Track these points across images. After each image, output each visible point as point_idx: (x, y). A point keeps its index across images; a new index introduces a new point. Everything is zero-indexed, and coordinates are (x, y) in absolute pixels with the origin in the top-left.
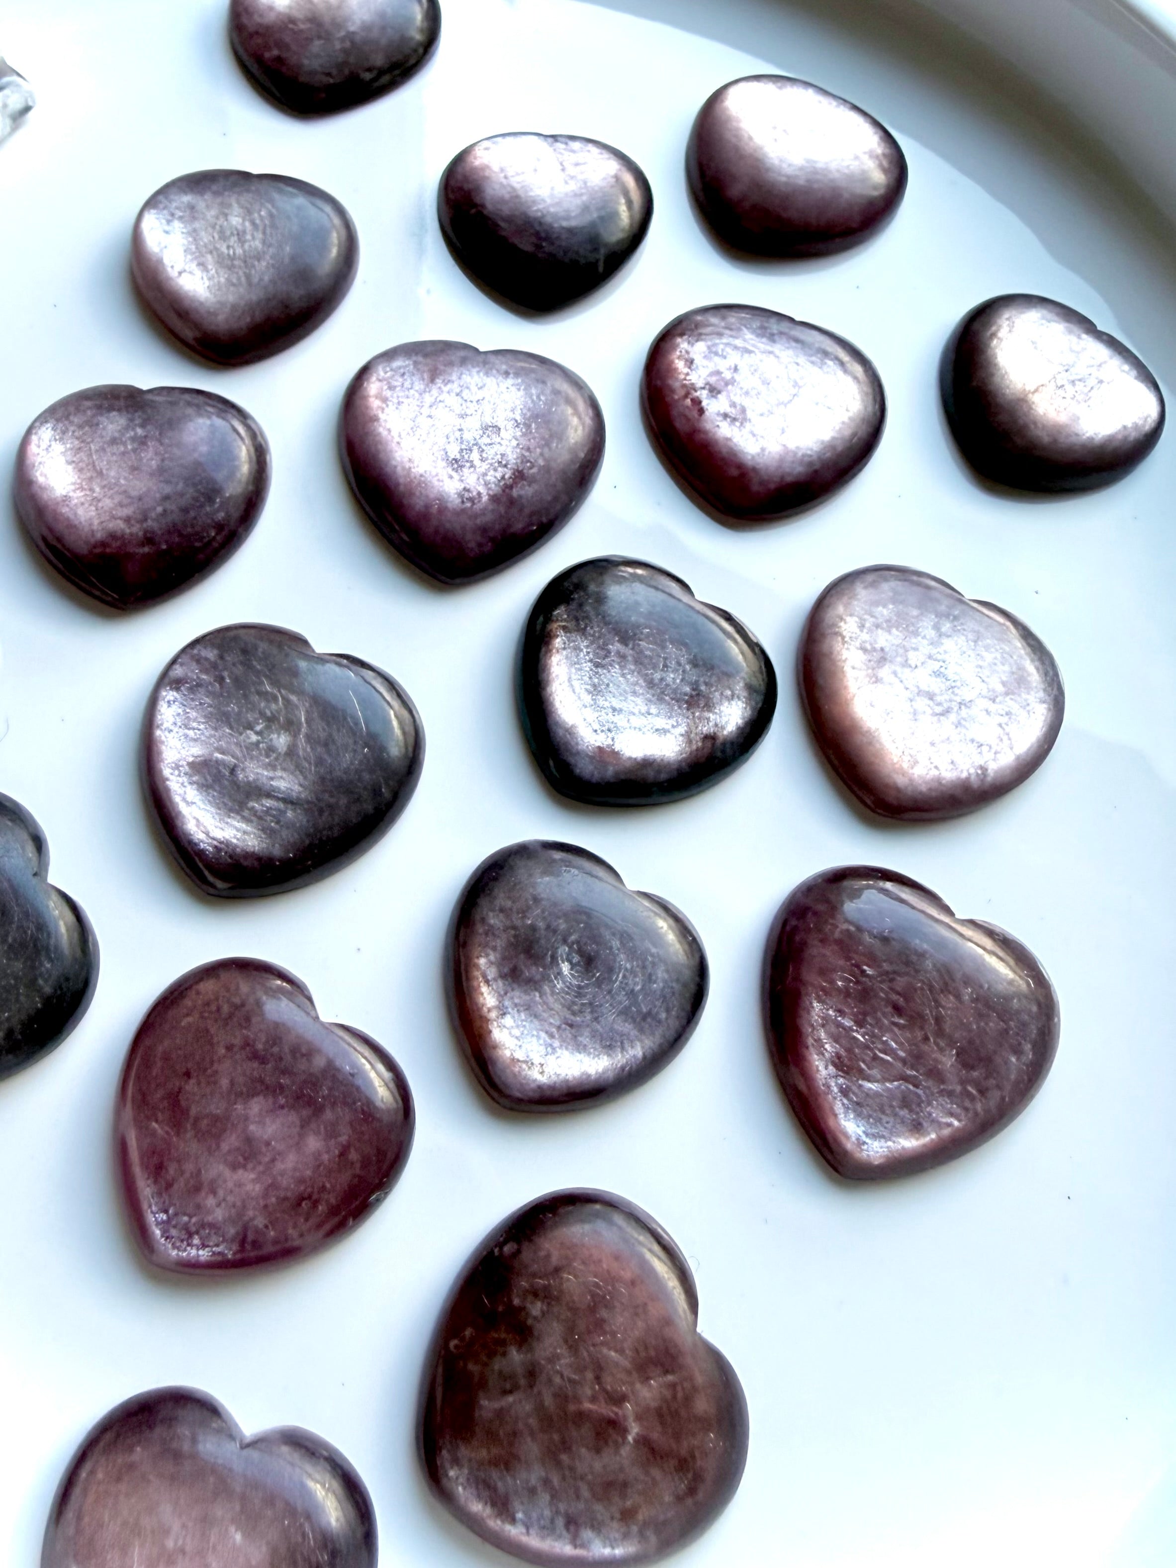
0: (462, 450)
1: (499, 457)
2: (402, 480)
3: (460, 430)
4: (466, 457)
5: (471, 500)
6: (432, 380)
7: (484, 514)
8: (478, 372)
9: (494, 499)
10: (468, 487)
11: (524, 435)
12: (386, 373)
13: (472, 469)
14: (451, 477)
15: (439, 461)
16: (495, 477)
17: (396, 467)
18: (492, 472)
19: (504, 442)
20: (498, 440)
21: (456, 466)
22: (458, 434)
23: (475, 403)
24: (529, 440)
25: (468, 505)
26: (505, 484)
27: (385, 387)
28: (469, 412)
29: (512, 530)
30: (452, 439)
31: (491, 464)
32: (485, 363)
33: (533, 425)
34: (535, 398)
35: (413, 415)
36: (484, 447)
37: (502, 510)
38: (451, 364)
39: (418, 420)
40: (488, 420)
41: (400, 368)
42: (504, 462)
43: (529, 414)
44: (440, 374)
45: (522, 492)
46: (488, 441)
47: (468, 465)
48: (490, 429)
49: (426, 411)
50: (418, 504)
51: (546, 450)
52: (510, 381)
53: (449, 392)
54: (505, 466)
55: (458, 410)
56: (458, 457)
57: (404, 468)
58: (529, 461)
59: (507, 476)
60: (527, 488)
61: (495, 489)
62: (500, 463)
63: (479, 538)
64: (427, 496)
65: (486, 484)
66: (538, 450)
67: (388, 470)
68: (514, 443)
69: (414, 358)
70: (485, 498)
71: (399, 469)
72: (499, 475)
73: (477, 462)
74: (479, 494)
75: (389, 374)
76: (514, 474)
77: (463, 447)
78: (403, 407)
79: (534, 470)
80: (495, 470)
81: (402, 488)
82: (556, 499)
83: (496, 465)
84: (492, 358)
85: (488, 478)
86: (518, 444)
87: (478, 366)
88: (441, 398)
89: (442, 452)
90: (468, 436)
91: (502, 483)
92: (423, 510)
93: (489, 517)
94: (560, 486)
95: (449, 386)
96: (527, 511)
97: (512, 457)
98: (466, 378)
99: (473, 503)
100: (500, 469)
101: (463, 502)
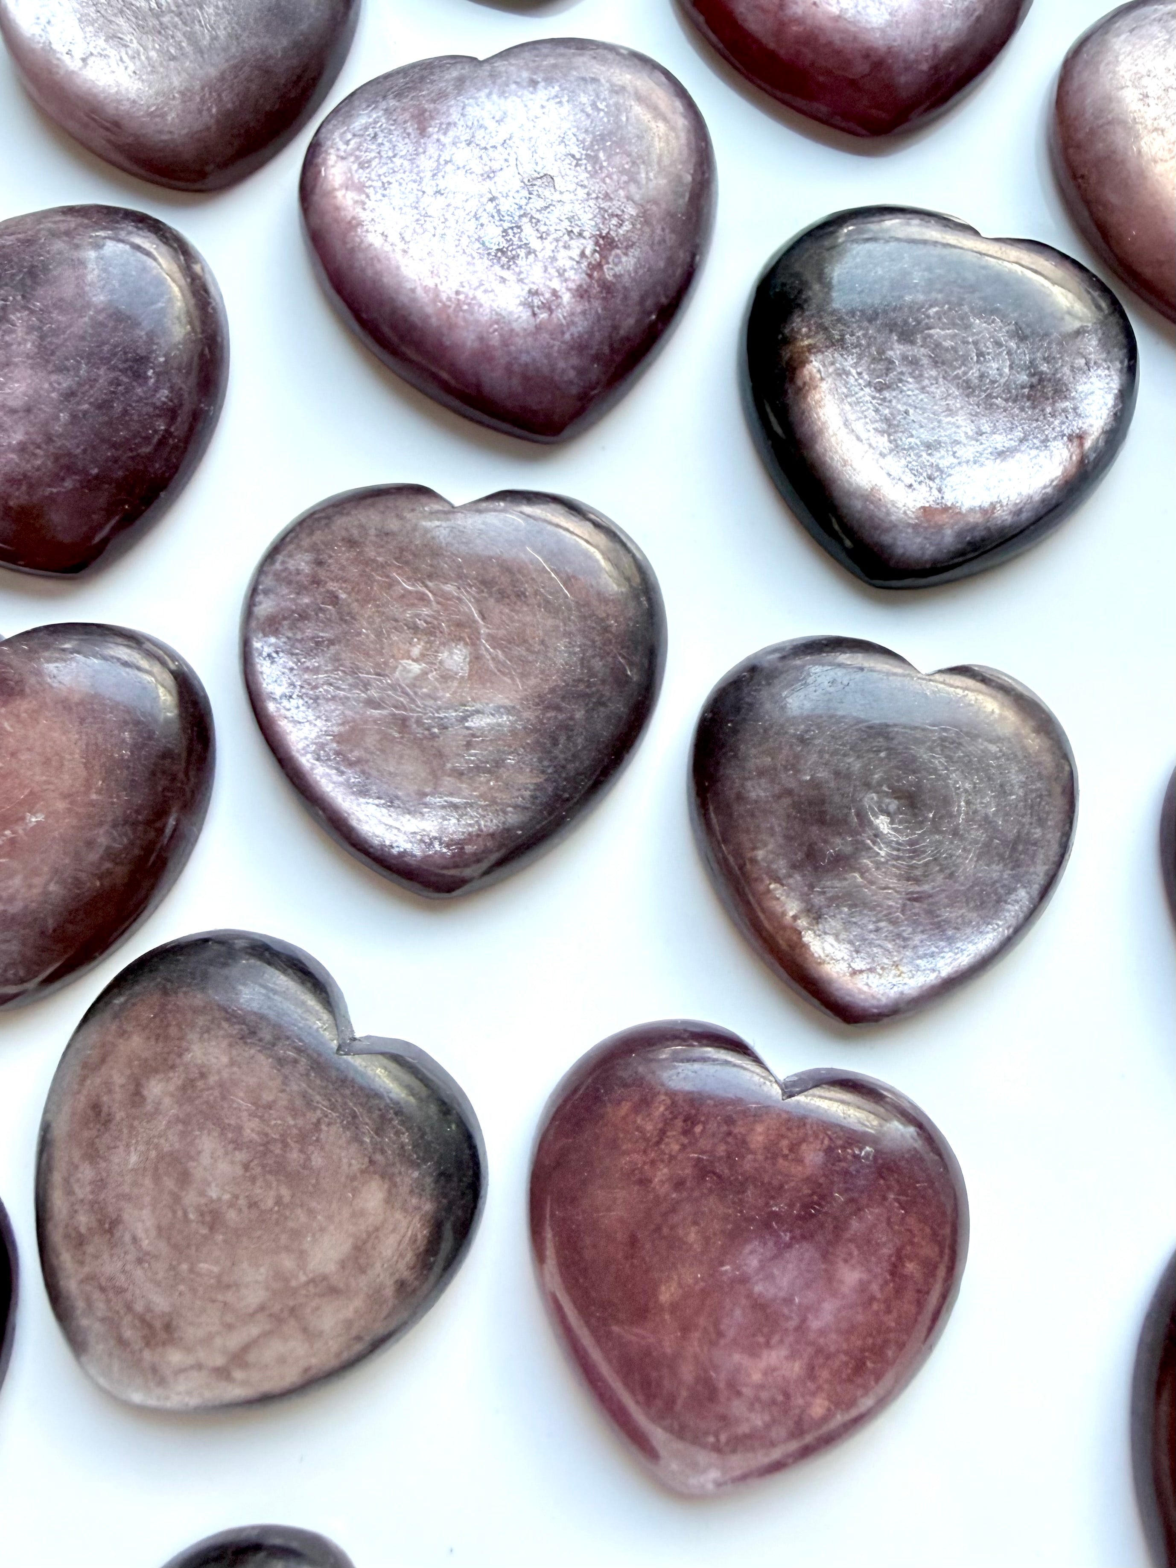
0: (505, 231)
1: (566, 224)
2: (429, 310)
3: (492, 200)
4: (516, 240)
5: (547, 307)
6: (422, 131)
7: (573, 323)
8: (489, 95)
9: (581, 293)
10: (535, 287)
11: (593, 175)
12: (347, 143)
13: (532, 257)
14: (503, 280)
15: (478, 262)
16: (571, 258)
17: (413, 290)
18: (563, 254)
19: (566, 197)
20: (557, 196)
21: (504, 260)
22: (490, 207)
23: (500, 148)
24: (604, 181)
25: (543, 316)
26: (590, 264)
27: (355, 167)
28: (496, 166)
29: (622, 332)
30: (484, 219)
31: (557, 240)
32: (494, 76)
33: (601, 155)
34: (589, 110)
35: (412, 198)
36: (537, 216)
37: (597, 304)
38: (442, 96)
39: (422, 205)
40: (528, 170)
41: (366, 128)
42: (576, 230)
43: (589, 139)
44: (432, 118)
45: (618, 269)
46: (541, 204)
47: (522, 252)
48: (538, 183)
49: (429, 186)
50: (468, 339)
51: (633, 188)
52: (543, 93)
53: (454, 144)
54: (580, 235)
55: (478, 169)
56: (504, 244)
57: (426, 289)
58: (613, 215)
59: (588, 252)
60: (624, 259)
61: (576, 277)
62: (570, 233)
63: (575, 361)
64: (477, 321)
65: (561, 273)
66: (622, 193)
67: (404, 299)
68: (581, 193)
69: (383, 105)
70: (566, 297)
71: (420, 292)
72: (575, 253)
73: (535, 244)
74: (555, 293)
75: (352, 144)
76: (597, 243)
77: (506, 225)
78: (394, 189)
79: (627, 226)
80: (567, 247)
81: (434, 321)
82: (670, 261)
83: (566, 238)
84: (500, 65)
85: (560, 263)
86: (588, 194)
87: (485, 86)
88: (446, 156)
89: (478, 245)
90: (506, 205)
91: (584, 264)
92: (476, 345)
93: (581, 326)
94: (671, 239)
95: (451, 134)
96: (635, 296)
97: (588, 221)
98: (473, 111)
99: (551, 311)
100: (574, 243)
101: (534, 314)
